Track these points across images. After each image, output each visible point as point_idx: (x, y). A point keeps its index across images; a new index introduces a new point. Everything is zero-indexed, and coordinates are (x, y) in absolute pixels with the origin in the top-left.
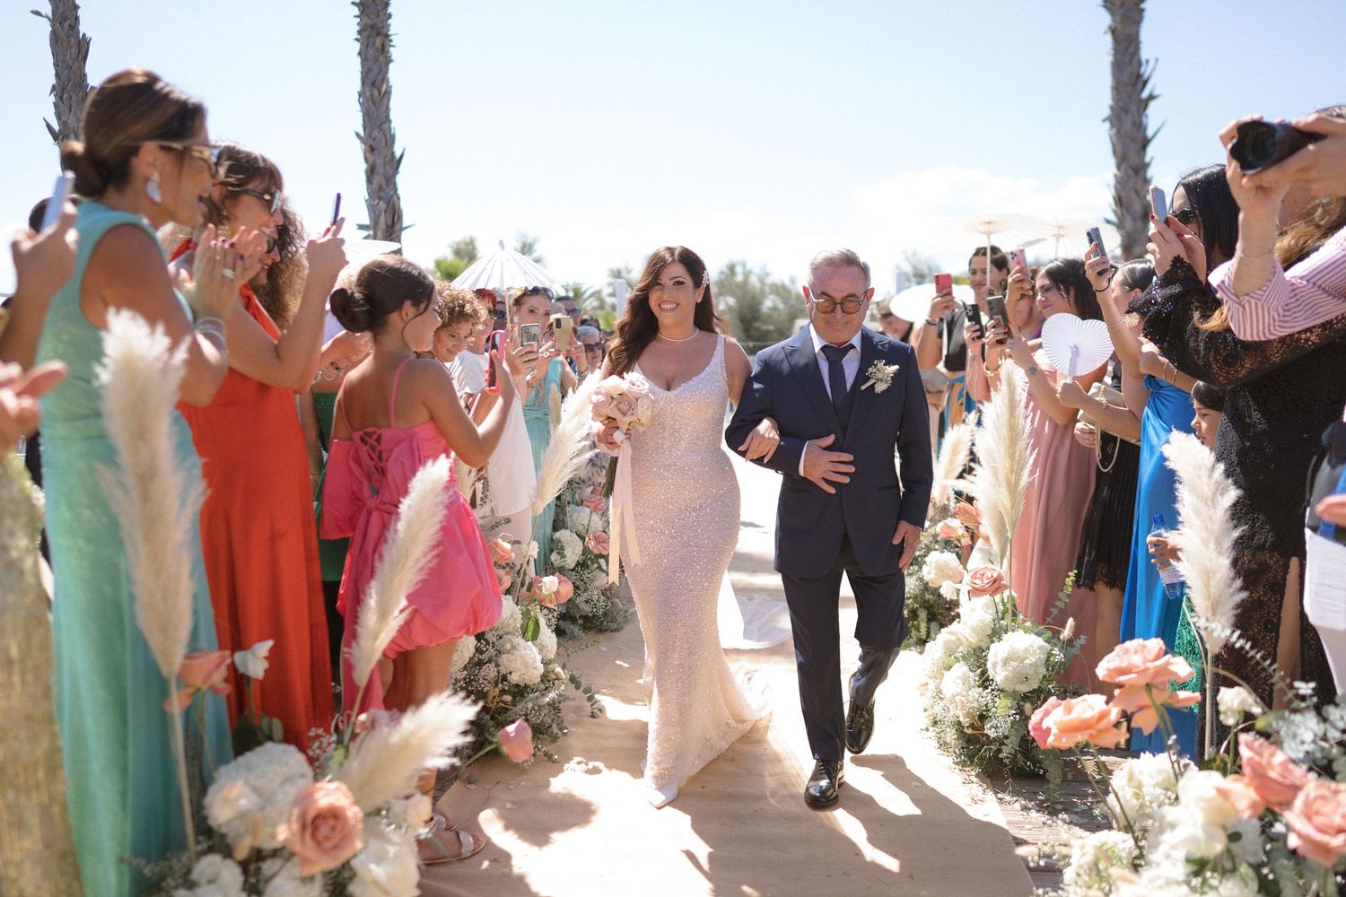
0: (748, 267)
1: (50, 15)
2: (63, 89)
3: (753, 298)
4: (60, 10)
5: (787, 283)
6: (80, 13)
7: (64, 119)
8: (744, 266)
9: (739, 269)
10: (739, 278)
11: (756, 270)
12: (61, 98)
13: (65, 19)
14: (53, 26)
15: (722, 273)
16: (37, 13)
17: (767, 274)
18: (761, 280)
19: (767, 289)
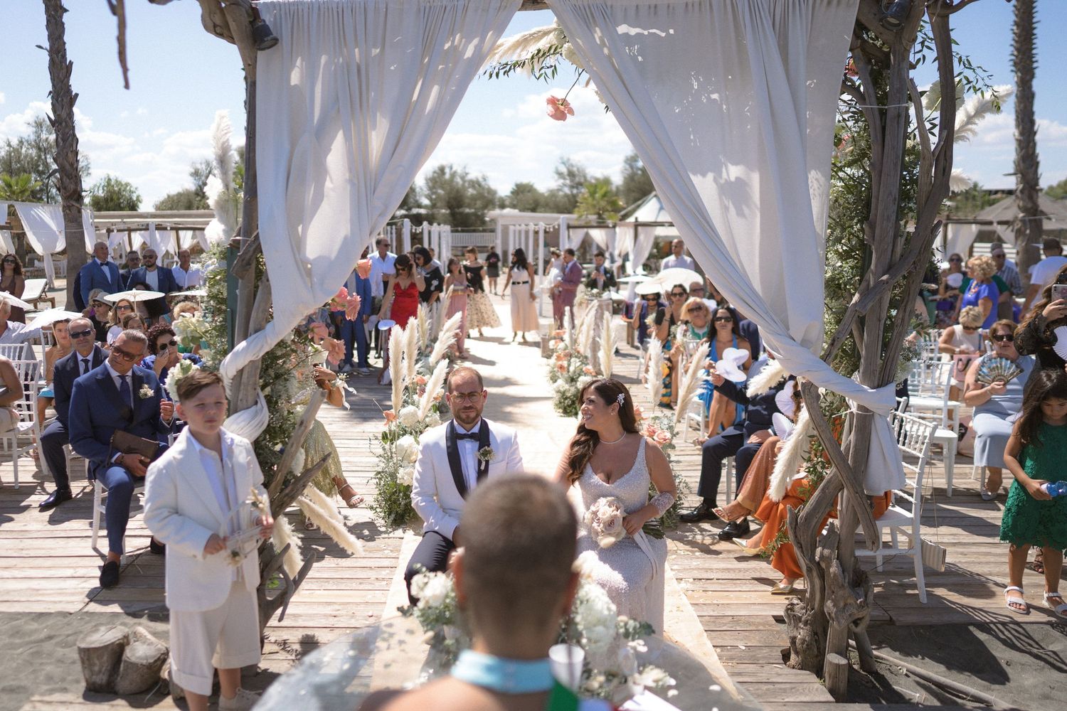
0: (454, 169)
1: (48, 48)
2: (58, 95)
3: (458, 191)
4: (56, 46)
5: (481, 180)
6: (67, 46)
7: (58, 113)
8: (451, 168)
9: (447, 170)
10: (447, 176)
11: (459, 171)
12: (57, 100)
13: (59, 52)
14: (50, 55)
15: (435, 172)
16: (40, 47)
17: (467, 174)
18: (463, 178)
19: (466, 184)
